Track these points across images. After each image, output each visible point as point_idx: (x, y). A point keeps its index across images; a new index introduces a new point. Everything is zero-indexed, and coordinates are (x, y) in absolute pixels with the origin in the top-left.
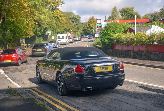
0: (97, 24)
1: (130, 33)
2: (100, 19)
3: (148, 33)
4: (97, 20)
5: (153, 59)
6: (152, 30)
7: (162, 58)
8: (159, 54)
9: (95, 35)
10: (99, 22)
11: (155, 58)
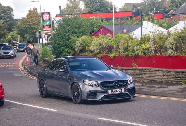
0: (44, 20)
1: (105, 35)
2: (49, 13)
3: (136, 34)
4: (43, 13)
5: (148, 80)
6: (143, 29)
7: (163, 78)
8: (159, 70)
9: (41, 40)
10: (46, 17)
11: (150, 79)
